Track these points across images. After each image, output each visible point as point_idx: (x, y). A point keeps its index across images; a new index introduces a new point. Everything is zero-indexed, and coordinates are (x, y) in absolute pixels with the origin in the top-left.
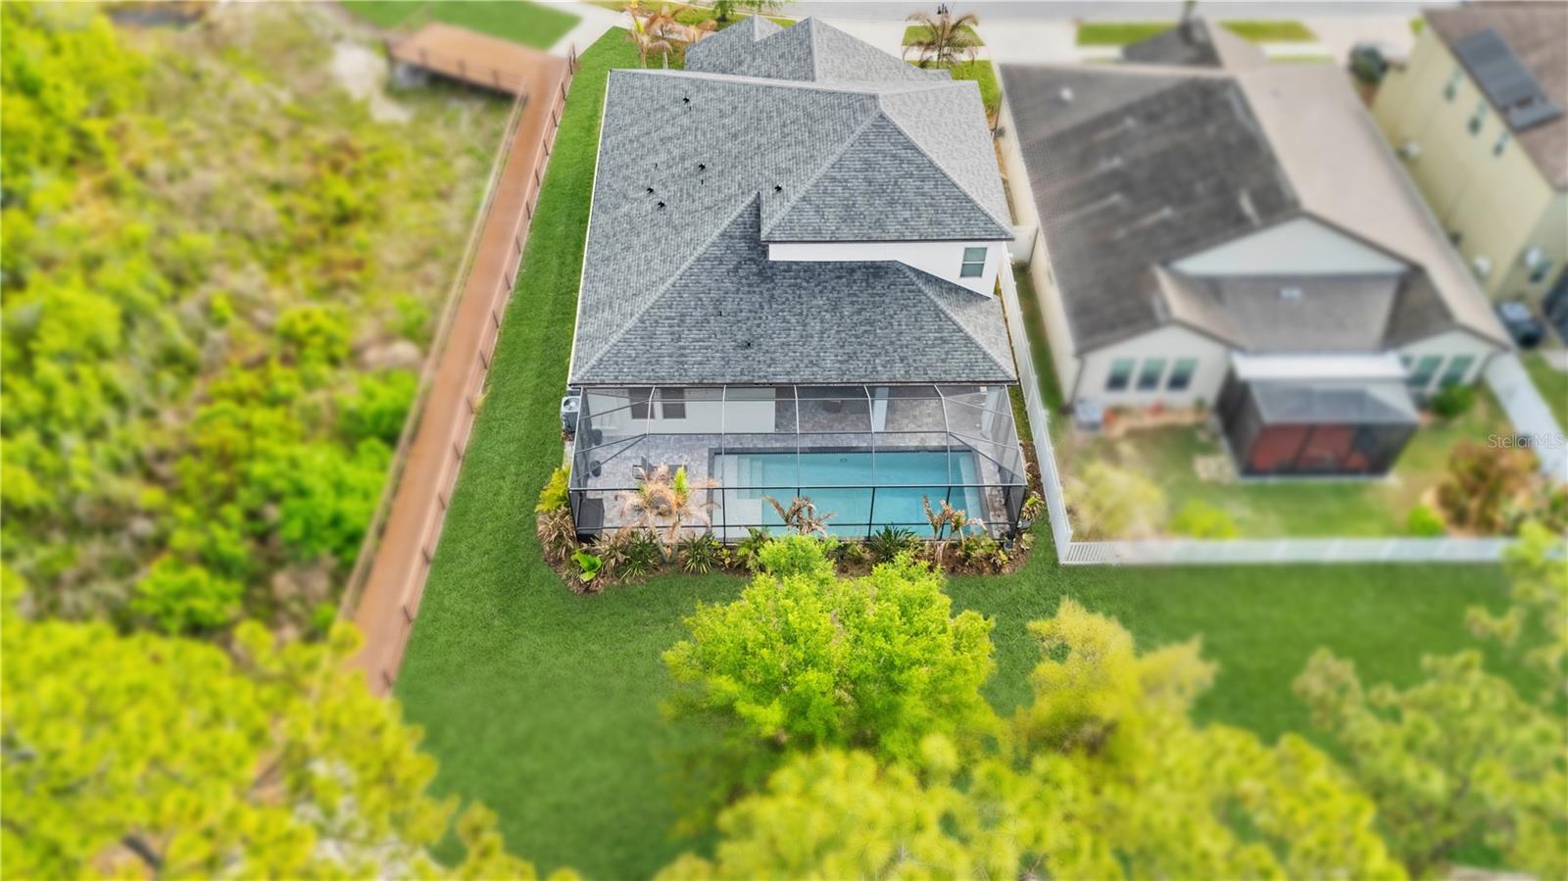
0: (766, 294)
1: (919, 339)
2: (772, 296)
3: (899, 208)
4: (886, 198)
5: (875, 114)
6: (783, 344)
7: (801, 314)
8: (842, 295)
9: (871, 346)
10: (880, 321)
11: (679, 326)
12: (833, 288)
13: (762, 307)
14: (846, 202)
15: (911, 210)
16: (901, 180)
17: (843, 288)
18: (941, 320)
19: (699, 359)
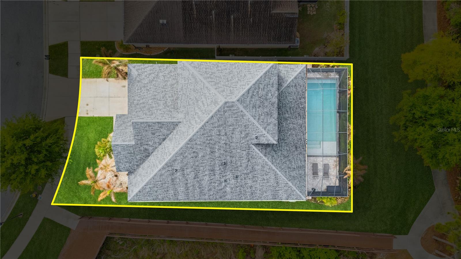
0: (282, 141)
1: (295, 93)
2: (283, 139)
3: (268, 97)
4: (265, 101)
5: (237, 103)
6: (296, 136)
7: (288, 130)
8: (283, 117)
9: (297, 108)
10: (290, 105)
11: (291, 169)
12: (281, 119)
13: (286, 143)
14: (266, 115)
15: (269, 93)
16: (259, 96)
17: (281, 116)
18: (290, 86)
19: (300, 162)
